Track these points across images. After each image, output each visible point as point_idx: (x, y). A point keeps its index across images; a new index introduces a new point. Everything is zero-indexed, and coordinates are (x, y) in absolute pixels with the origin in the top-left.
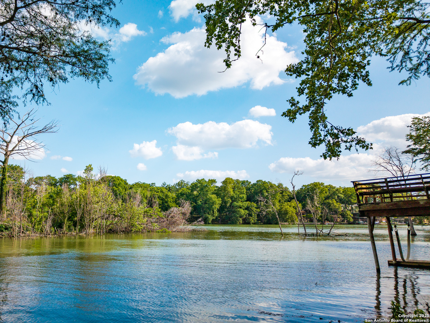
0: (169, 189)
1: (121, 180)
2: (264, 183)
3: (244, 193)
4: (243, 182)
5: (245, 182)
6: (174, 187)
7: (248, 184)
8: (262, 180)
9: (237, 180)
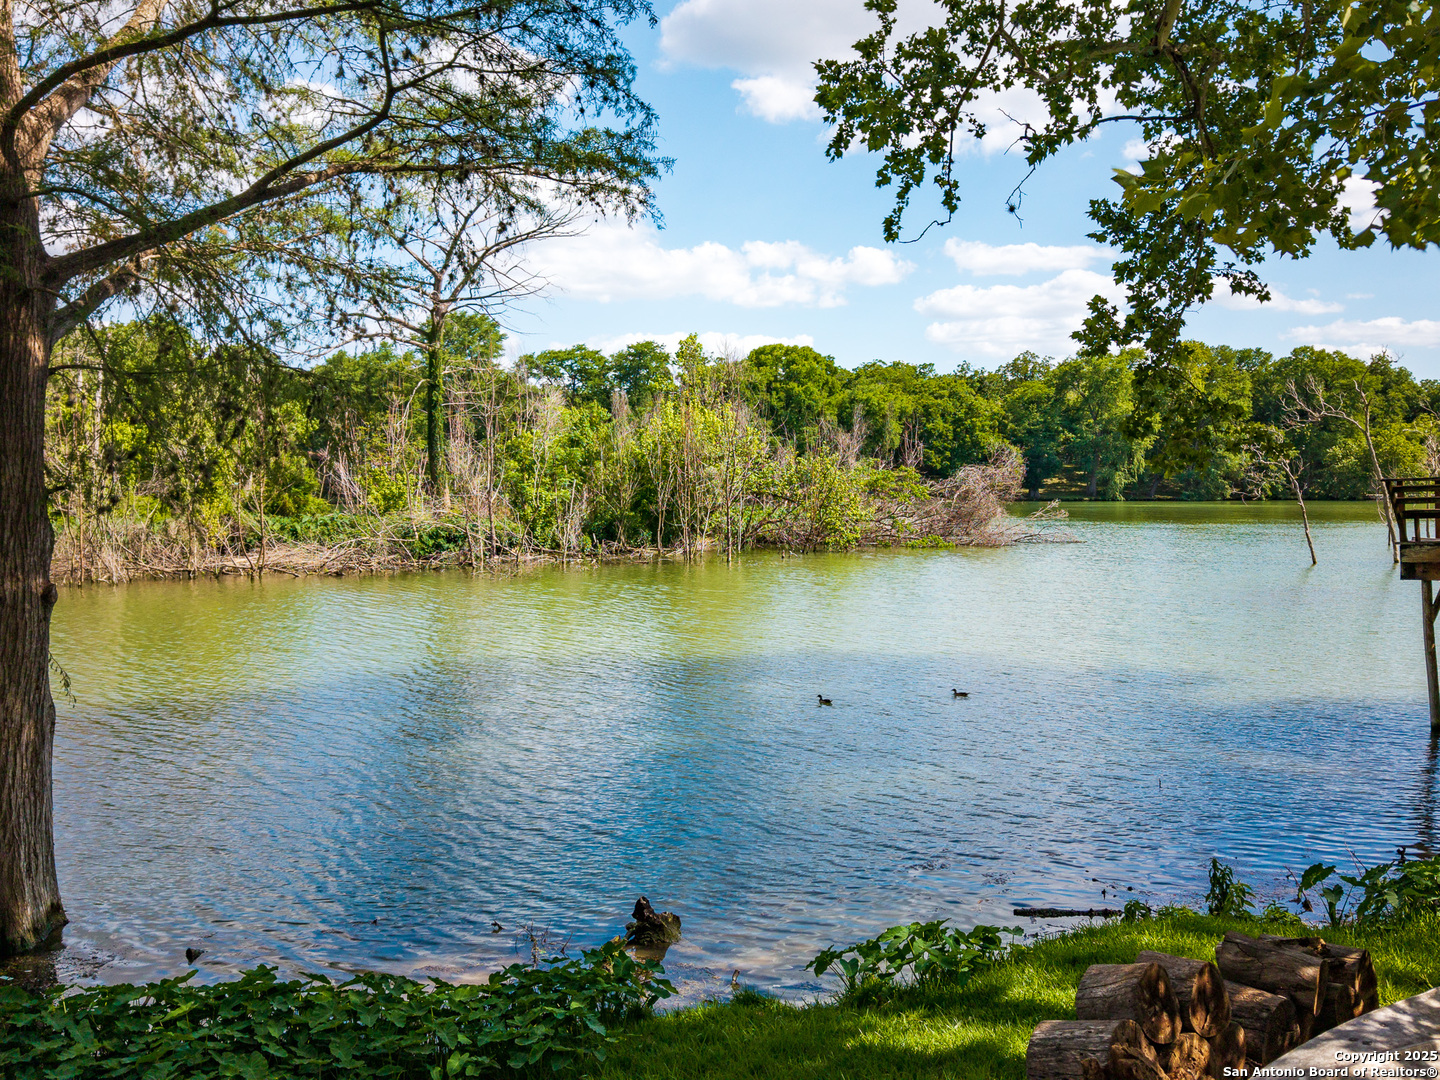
0: (982, 385)
1: (815, 359)
2: (1322, 356)
3: (1246, 392)
4: (1244, 357)
5: (1249, 356)
6: (999, 377)
7: (1263, 363)
8: (1312, 349)
9: (1223, 348)
